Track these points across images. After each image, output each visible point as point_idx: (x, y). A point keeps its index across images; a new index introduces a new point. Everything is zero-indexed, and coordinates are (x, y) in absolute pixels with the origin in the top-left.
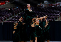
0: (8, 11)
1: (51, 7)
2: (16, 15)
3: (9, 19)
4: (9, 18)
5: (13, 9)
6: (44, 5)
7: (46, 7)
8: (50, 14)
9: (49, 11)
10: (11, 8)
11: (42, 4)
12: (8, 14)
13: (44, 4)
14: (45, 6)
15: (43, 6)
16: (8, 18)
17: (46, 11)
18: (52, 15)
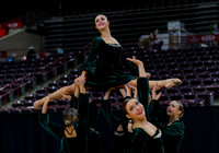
0: (17, 64)
1: (196, 50)
2: (50, 82)
3: (22, 98)
4: (21, 94)
5: (38, 57)
6: (166, 41)
7: (175, 48)
8: (193, 77)
9: (187, 65)
10: (32, 51)
11: (158, 36)
12: (17, 77)
13: (167, 35)
14: (171, 44)
15: (161, 43)
16: (17, 94)
17: (175, 66)
18: (199, 83)
